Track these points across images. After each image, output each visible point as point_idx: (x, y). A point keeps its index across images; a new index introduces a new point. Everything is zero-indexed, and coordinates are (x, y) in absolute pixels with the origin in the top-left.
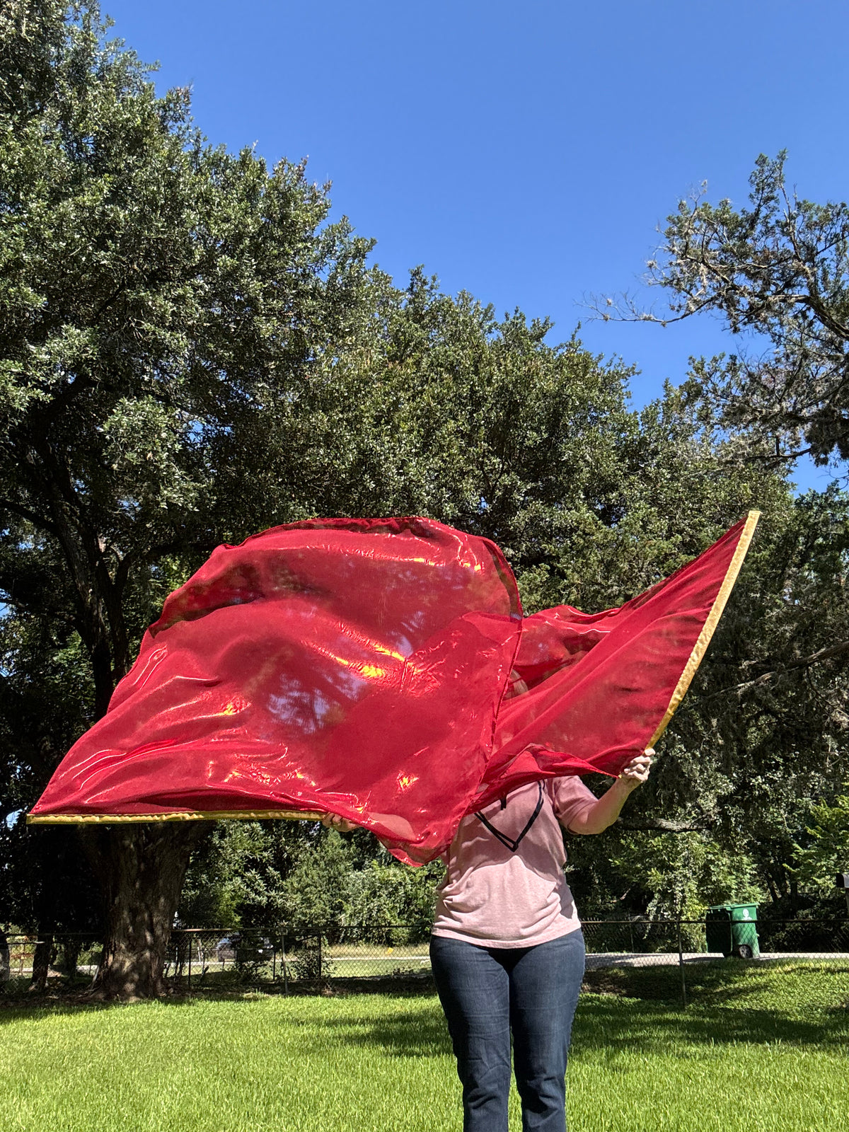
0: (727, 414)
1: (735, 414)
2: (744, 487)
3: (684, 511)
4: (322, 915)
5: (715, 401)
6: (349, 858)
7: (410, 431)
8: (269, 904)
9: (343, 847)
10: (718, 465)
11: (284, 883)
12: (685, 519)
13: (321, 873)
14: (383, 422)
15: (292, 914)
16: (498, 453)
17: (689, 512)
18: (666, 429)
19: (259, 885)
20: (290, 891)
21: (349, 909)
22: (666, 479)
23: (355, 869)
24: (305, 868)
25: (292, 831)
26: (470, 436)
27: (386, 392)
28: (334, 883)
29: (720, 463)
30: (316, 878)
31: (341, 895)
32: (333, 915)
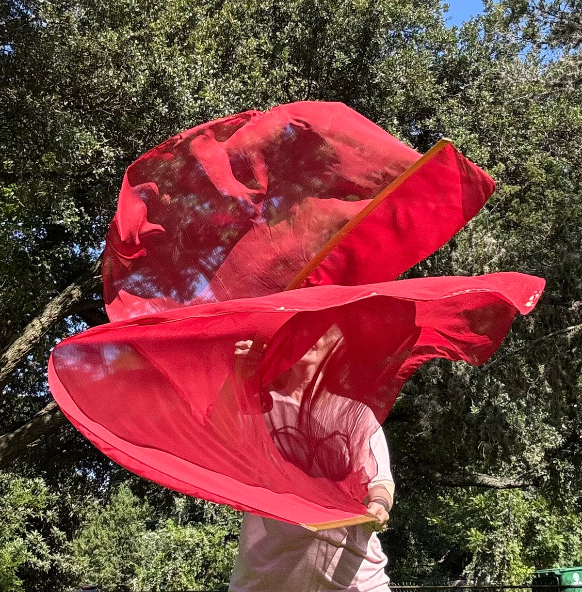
0: (555, 32)
1: (564, 32)
2: (575, 112)
3: (508, 138)
4: (112, 579)
5: (542, 18)
6: (140, 518)
7: (207, 50)
8: (54, 569)
9: (135, 504)
10: (546, 87)
11: (70, 544)
12: (509, 147)
13: (112, 534)
14: (176, 40)
15: (79, 579)
16: (305, 74)
17: (514, 139)
18: (487, 48)
19: (41, 547)
20: (76, 553)
21: (142, 572)
22: (488, 103)
23: (148, 529)
24: (93, 528)
25: (79, 487)
26: (273, 56)
27: (182, 8)
28: (124, 543)
29: (547, 86)
30: (105, 539)
31: (133, 558)
32: (124, 580)
